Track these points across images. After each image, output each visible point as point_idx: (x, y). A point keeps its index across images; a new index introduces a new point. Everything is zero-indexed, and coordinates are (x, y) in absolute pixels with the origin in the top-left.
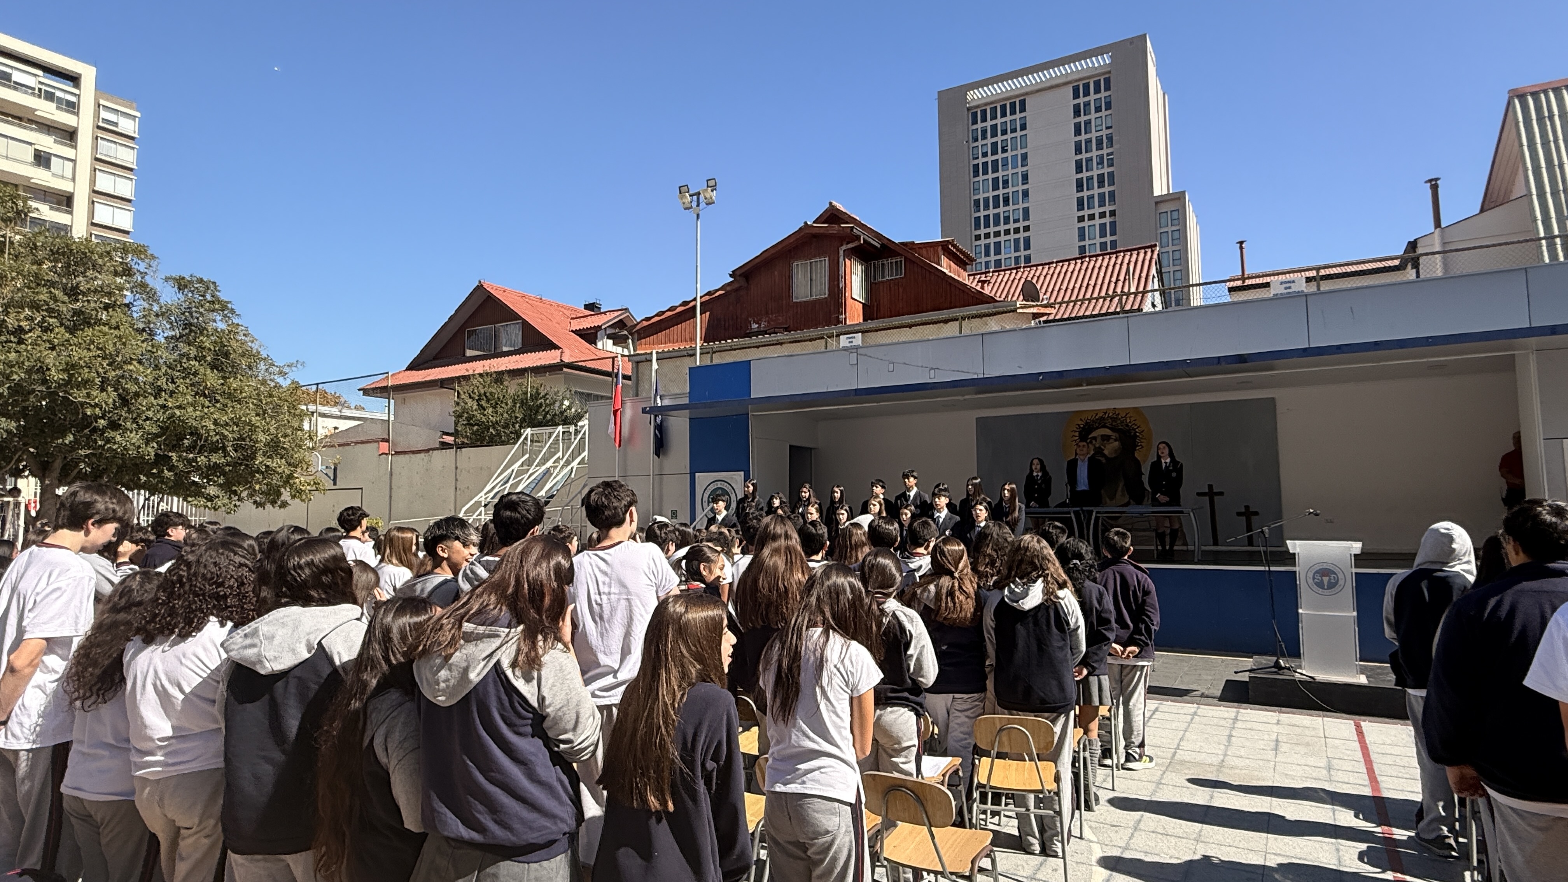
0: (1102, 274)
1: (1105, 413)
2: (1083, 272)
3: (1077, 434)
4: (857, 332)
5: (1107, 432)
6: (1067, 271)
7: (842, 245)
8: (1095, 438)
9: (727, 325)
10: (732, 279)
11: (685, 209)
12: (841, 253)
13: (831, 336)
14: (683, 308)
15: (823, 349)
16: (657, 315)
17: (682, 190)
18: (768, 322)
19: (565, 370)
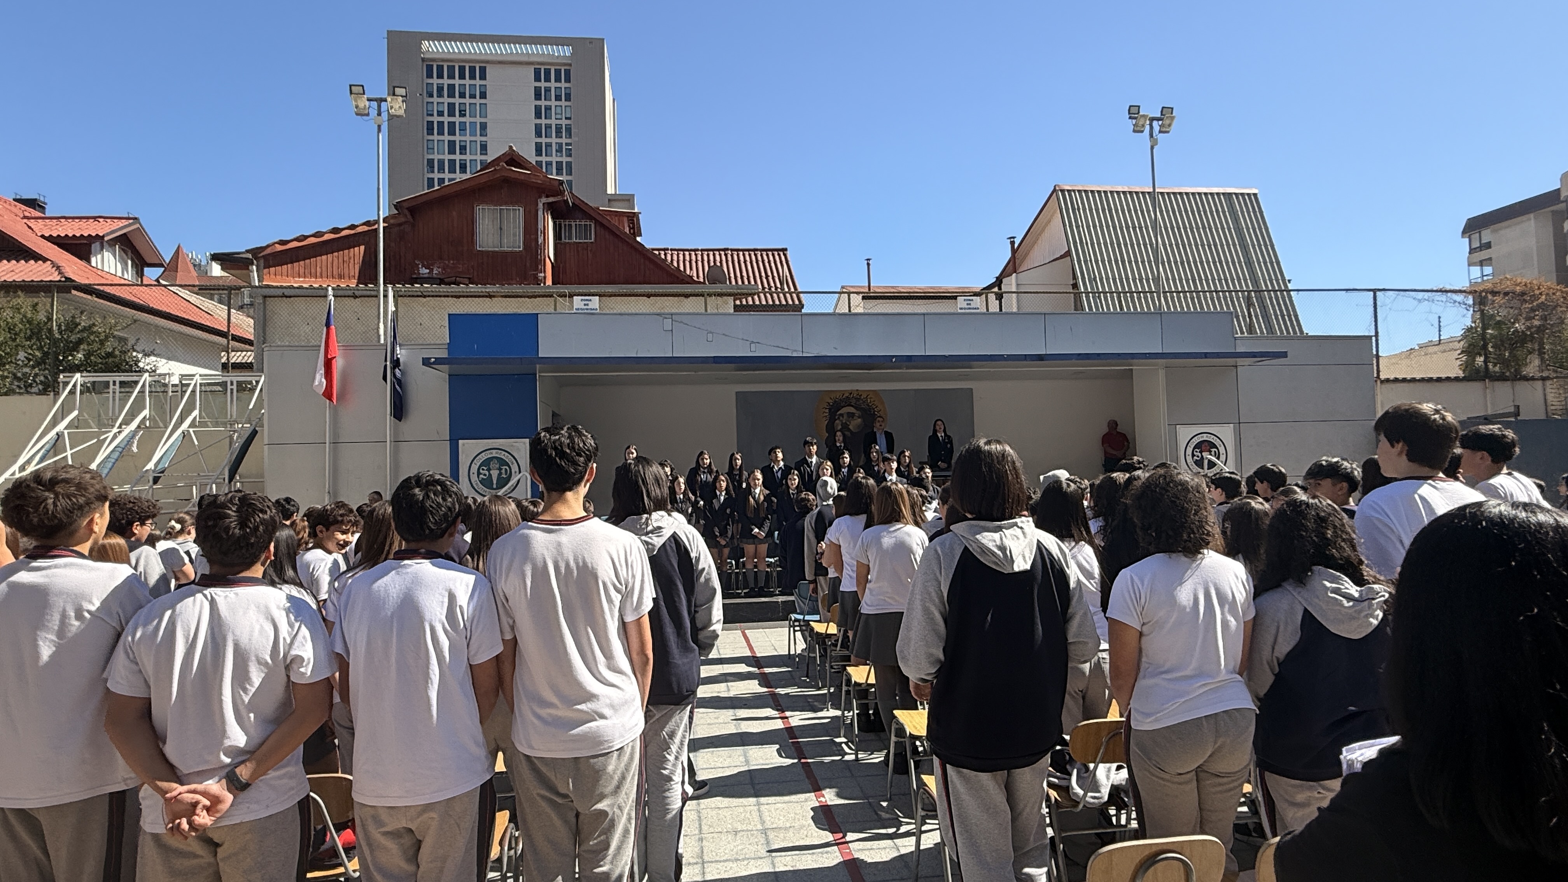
1: (851, 394)
3: (827, 411)
4: (593, 295)
5: (852, 410)
7: (540, 197)
8: (842, 415)
9: (387, 264)
10: (398, 212)
12: (540, 205)
13: (563, 296)
16: (297, 239)
17: (355, 90)
18: (444, 269)
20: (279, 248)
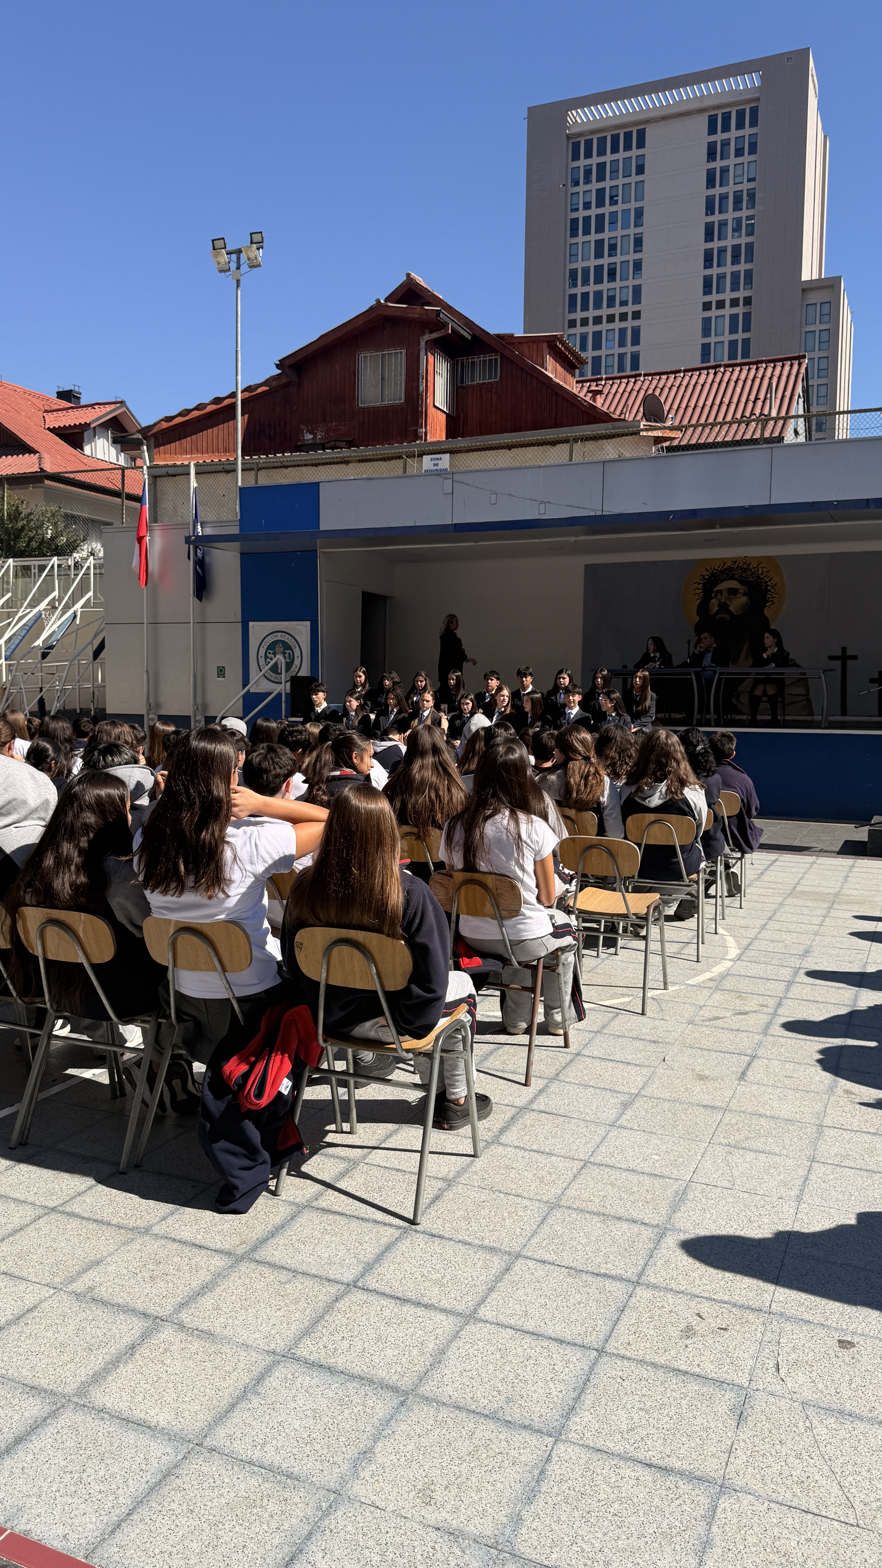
0: (738, 390)
1: (735, 562)
2: (716, 385)
3: (700, 586)
4: (444, 453)
5: (734, 584)
6: (696, 383)
7: (424, 334)
8: (720, 592)
9: (272, 432)
10: (279, 371)
11: (221, 271)
12: (423, 344)
13: (411, 456)
14: (214, 407)
15: (400, 473)
16: (180, 414)
17: (217, 245)
18: (327, 433)
19: (46, 482)
20: (165, 425)
